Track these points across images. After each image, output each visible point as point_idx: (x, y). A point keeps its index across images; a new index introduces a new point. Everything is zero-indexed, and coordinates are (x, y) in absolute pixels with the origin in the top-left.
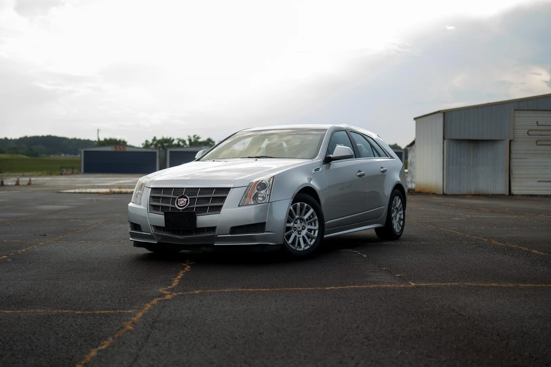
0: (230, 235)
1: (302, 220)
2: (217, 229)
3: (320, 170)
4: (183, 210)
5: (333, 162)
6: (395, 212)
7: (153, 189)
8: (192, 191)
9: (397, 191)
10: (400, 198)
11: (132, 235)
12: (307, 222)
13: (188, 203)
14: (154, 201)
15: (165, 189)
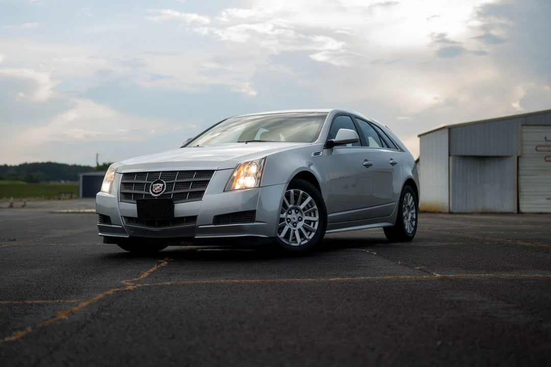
0: (213, 226)
1: (297, 210)
2: (198, 218)
3: (321, 155)
4: (159, 197)
5: (335, 147)
6: (407, 210)
7: (125, 174)
8: (168, 175)
9: (408, 186)
10: (412, 195)
11: (102, 229)
12: (304, 213)
13: (165, 189)
14: (126, 188)
15: (138, 174)
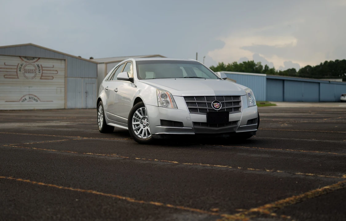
0: (247, 125)
2: (240, 122)
4: (219, 110)
8: (220, 98)
14: (192, 105)
15: (196, 97)
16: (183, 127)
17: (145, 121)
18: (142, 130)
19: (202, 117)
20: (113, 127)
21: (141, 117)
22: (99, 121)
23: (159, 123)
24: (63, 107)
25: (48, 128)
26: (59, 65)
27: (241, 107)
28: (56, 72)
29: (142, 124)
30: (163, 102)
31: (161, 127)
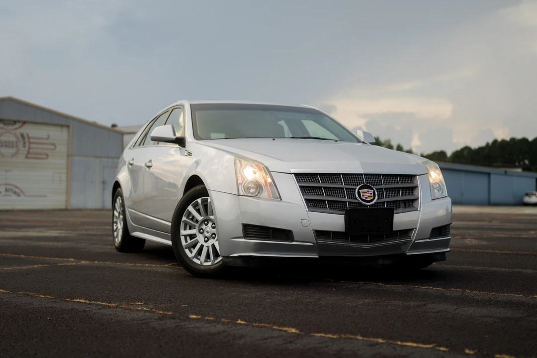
2: (417, 231)
8: (373, 179)
13: (376, 197)
14: (311, 194)
15: (322, 175)
16: (293, 241)
17: (208, 228)
18: (202, 246)
19: (335, 221)
20: (143, 241)
21: (200, 218)
22: (115, 228)
23: (240, 232)
24: (63, 207)
25: (18, 241)
26: (58, 135)
27: (417, 199)
28: (53, 147)
29: (202, 233)
30: (250, 185)
31: (243, 240)
